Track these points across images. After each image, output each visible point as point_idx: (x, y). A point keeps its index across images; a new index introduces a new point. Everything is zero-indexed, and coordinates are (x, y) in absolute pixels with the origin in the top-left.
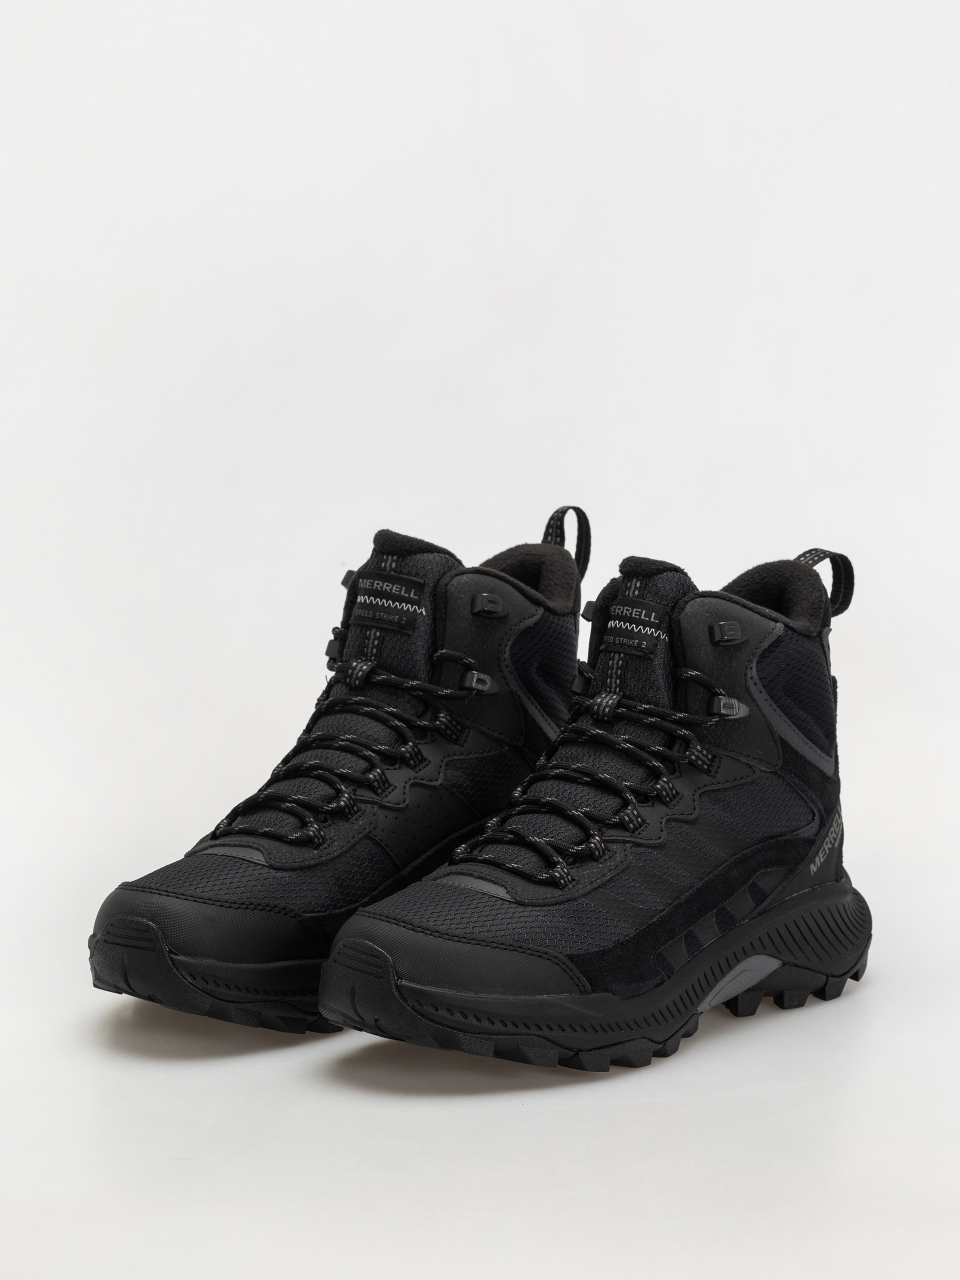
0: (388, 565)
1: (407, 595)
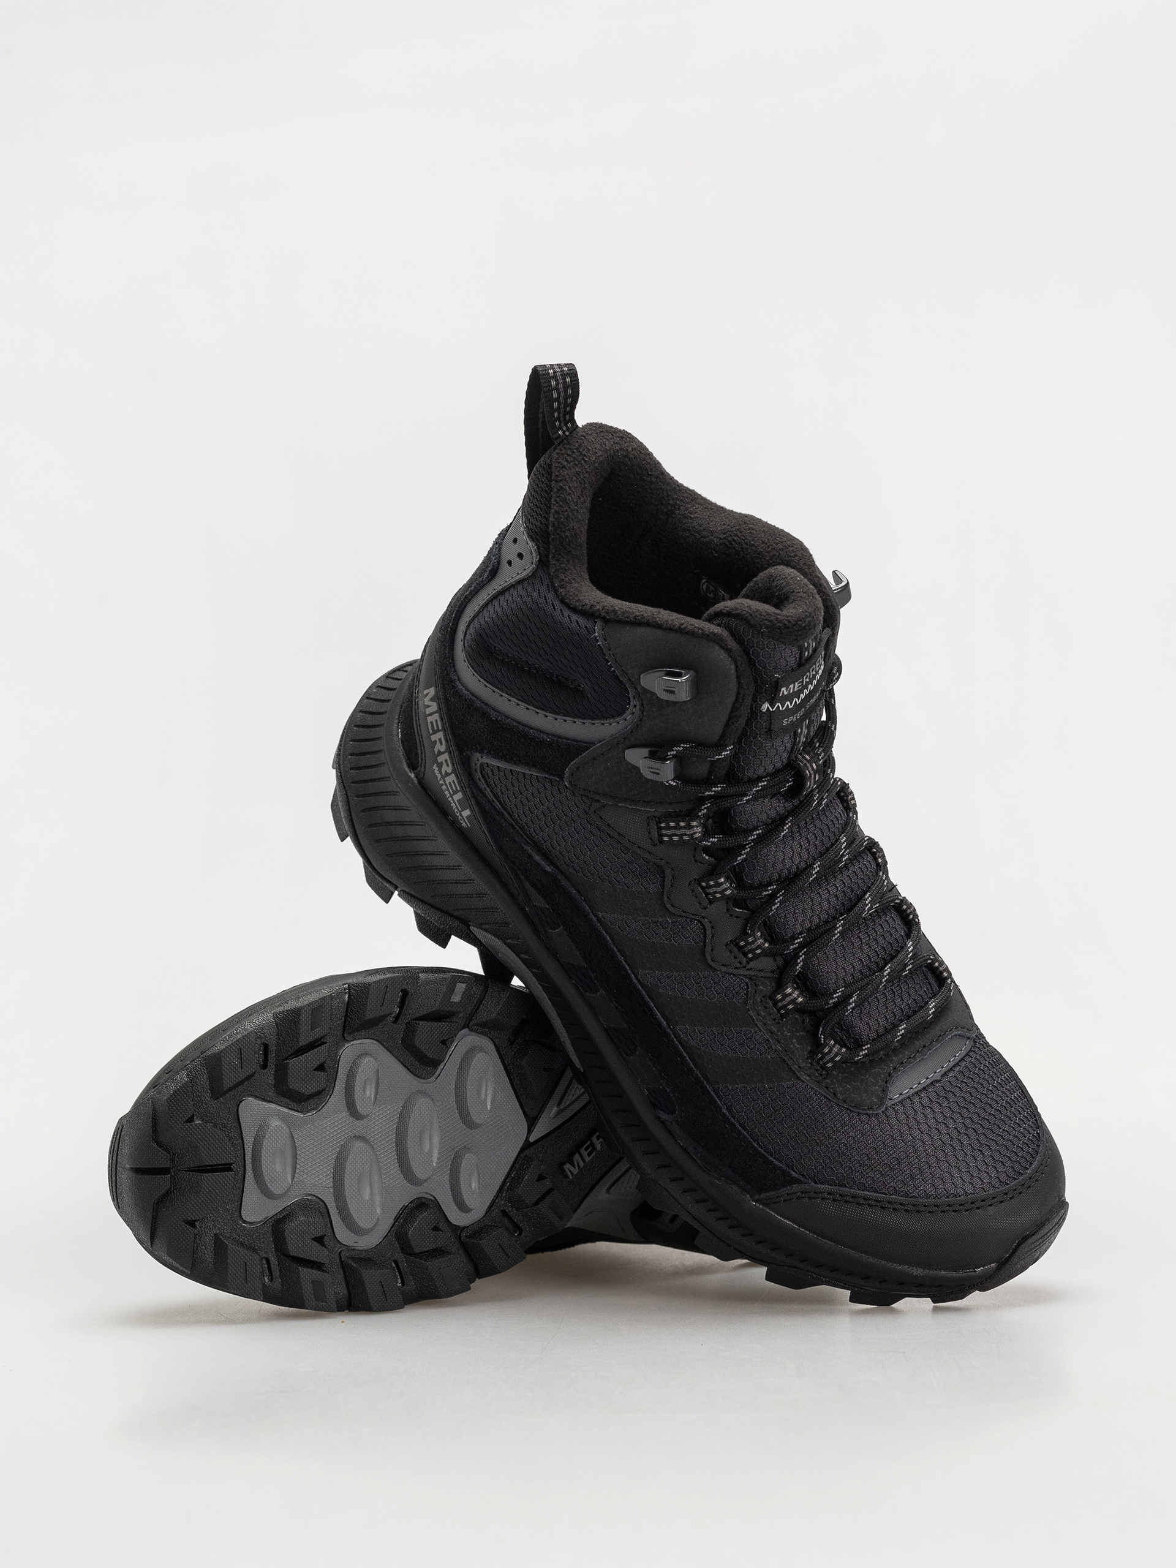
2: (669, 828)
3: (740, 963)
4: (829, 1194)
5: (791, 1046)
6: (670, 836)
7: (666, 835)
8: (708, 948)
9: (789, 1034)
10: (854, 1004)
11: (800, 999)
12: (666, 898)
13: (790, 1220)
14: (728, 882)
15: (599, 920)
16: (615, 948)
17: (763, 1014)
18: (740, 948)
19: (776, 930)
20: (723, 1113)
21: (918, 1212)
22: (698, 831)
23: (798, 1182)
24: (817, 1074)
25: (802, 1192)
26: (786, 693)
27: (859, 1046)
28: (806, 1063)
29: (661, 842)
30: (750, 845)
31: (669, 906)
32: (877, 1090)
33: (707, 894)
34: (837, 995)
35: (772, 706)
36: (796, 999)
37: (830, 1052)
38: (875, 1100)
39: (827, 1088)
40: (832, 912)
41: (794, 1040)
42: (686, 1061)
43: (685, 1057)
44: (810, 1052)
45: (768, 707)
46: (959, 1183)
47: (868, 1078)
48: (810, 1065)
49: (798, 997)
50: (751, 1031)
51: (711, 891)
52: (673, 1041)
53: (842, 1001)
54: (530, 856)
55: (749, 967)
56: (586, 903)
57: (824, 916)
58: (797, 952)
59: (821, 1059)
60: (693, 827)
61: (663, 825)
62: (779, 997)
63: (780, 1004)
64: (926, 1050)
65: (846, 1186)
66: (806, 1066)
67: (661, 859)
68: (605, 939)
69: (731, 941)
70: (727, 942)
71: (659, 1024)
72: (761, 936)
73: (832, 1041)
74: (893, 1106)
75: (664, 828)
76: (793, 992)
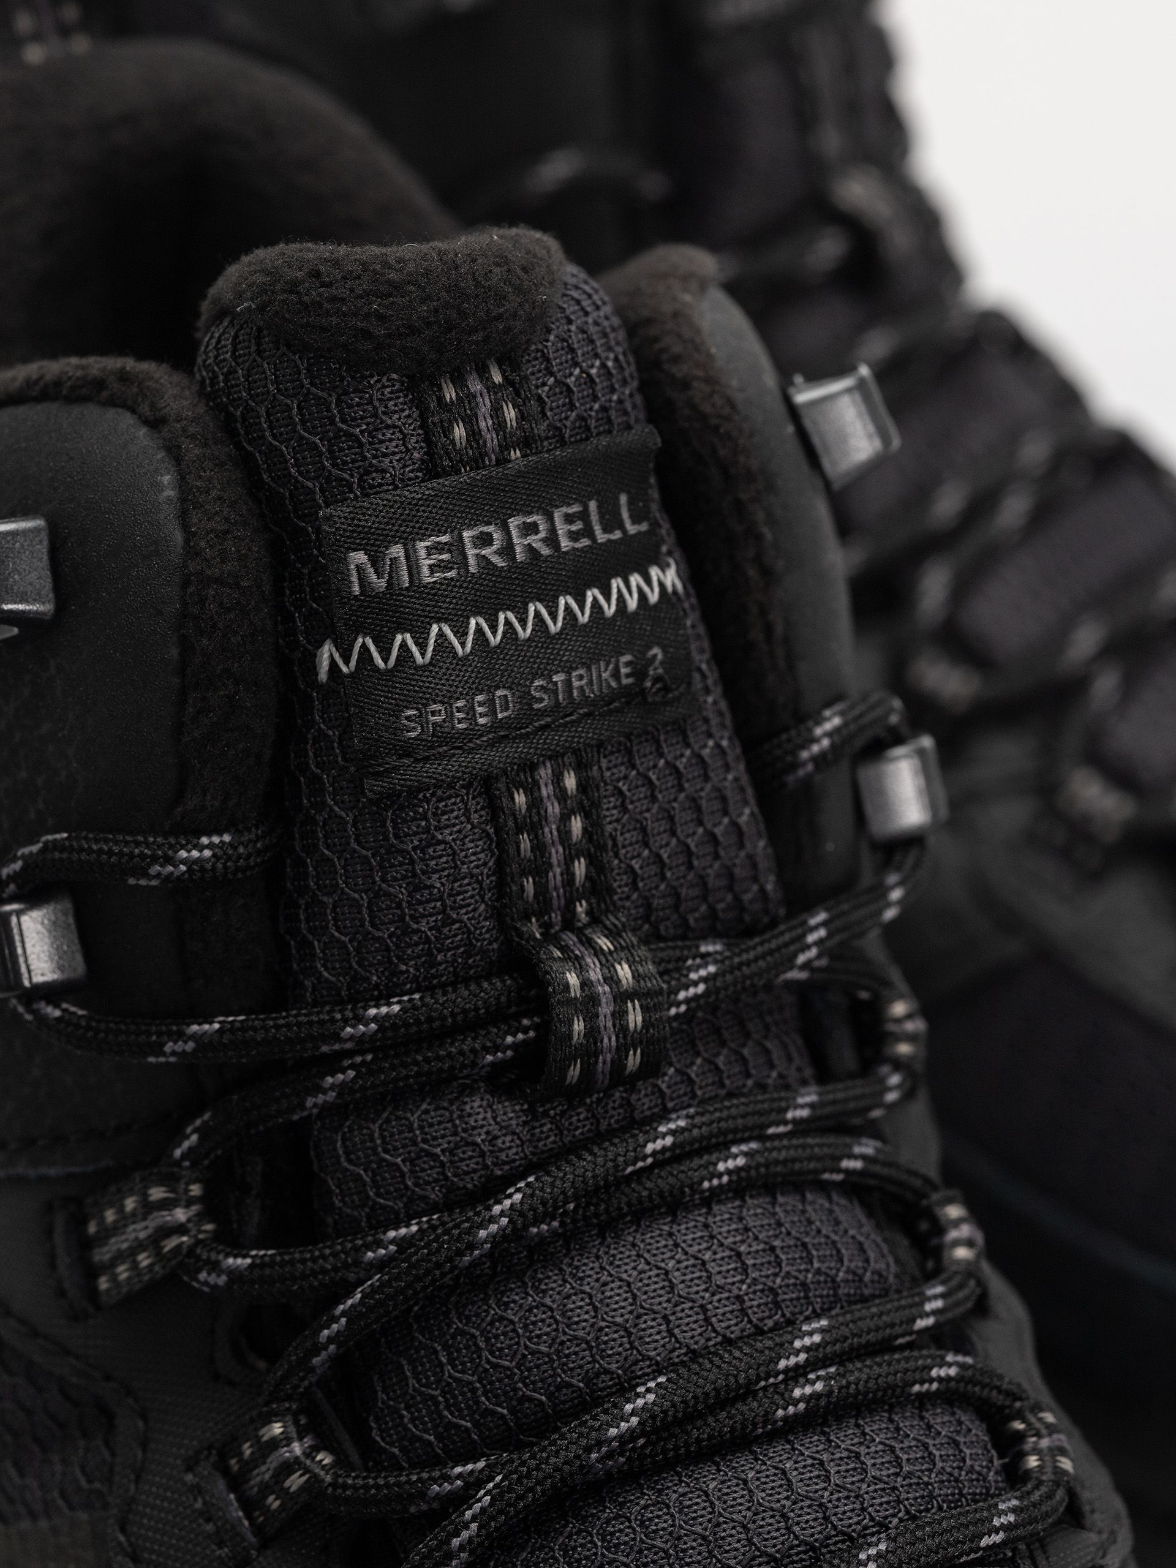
0: (485, 424)
1: (617, 535)
2: (105, 1233)
6: (111, 1268)
7: (102, 1269)
14: (299, 1437)
22: (173, 1219)
29: (97, 1301)
35: (342, 648)
45: (334, 657)
61: (92, 1228)
75: (97, 1240)
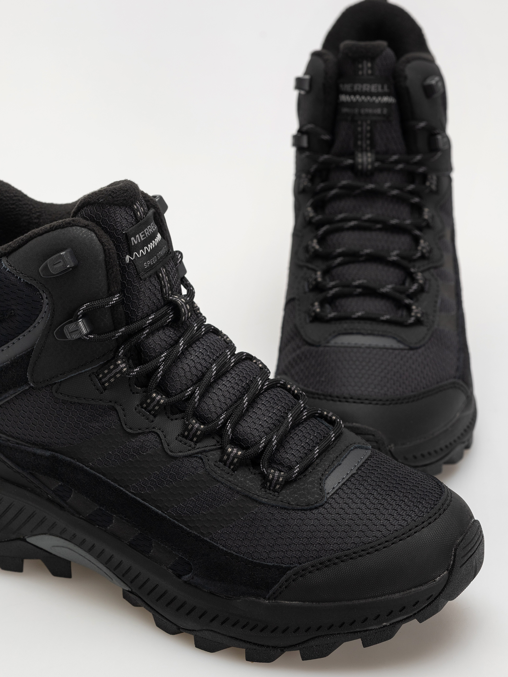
2: (105, 375)
3: (190, 446)
4: (312, 566)
5: (247, 485)
6: (108, 381)
7: (106, 382)
8: (165, 446)
9: (243, 479)
10: (276, 441)
11: (240, 453)
12: (124, 426)
13: (295, 601)
14: (158, 395)
15: (91, 468)
16: (109, 480)
17: (219, 472)
18: (186, 437)
19: (205, 417)
20: (221, 549)
21: (377, 550)
22: (123, 366)
23: (289, 569)
24: (272, 496)
25: (294, 575)
26: (136, 242)
27: (291, 468)
28: (261, 492)
29: (105, 389)
30: (162, 365)
31: (129, 430)
32: (316, 491)
33: (149, 412)
34: (263, 441)
35: (132, 256)
36: (237, 453)
37: (273, 477)
38: (317, 497)
39: (282, 501)
40: (238, 394)
41: (248, 482)
42: (183, 529)
43: (181, 527)
44: (262, 485)
45: (129, 258)
46: (396, 523)
47: (307, 486)
48: (265, 492)
49: (237, 451)
50: (216, 487)
51: (151, 407)
52: (170, 520)
53: (268, 444)
54: (34, 454)
55: (197, 447)
56: (79, 462)
57: (234, 398)
58: (224, 424)
59: (270, 486)
60: (119, 365)
61: (101, 376)
62: (225, 457)
63: (228, 463)
64: (339, 458)
65: (321, 557)
66: (262, 494)
67: (110, 402)
68: (100, 478)
69: (179, 435)
70: (176, 437)
71: (157, 514)
72: (196, 422)
73: (272, 470)
74: (331, 497)
75: (103, 377)
76: (233, 450)
